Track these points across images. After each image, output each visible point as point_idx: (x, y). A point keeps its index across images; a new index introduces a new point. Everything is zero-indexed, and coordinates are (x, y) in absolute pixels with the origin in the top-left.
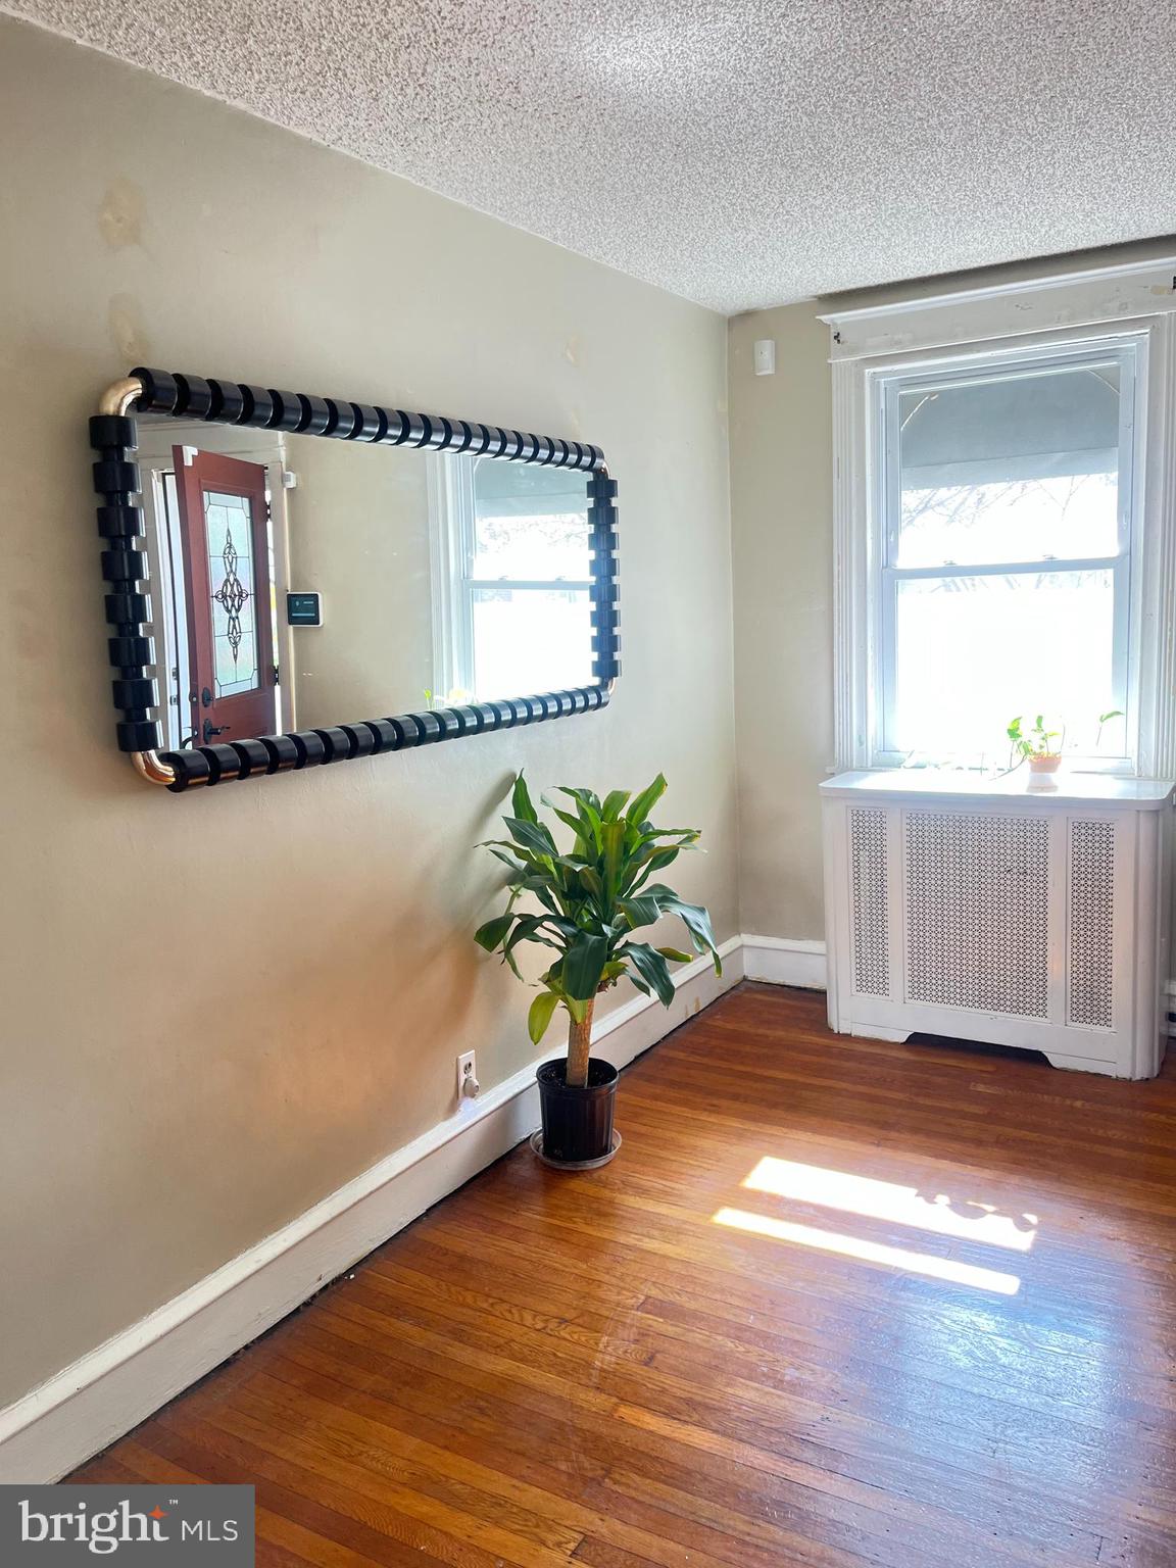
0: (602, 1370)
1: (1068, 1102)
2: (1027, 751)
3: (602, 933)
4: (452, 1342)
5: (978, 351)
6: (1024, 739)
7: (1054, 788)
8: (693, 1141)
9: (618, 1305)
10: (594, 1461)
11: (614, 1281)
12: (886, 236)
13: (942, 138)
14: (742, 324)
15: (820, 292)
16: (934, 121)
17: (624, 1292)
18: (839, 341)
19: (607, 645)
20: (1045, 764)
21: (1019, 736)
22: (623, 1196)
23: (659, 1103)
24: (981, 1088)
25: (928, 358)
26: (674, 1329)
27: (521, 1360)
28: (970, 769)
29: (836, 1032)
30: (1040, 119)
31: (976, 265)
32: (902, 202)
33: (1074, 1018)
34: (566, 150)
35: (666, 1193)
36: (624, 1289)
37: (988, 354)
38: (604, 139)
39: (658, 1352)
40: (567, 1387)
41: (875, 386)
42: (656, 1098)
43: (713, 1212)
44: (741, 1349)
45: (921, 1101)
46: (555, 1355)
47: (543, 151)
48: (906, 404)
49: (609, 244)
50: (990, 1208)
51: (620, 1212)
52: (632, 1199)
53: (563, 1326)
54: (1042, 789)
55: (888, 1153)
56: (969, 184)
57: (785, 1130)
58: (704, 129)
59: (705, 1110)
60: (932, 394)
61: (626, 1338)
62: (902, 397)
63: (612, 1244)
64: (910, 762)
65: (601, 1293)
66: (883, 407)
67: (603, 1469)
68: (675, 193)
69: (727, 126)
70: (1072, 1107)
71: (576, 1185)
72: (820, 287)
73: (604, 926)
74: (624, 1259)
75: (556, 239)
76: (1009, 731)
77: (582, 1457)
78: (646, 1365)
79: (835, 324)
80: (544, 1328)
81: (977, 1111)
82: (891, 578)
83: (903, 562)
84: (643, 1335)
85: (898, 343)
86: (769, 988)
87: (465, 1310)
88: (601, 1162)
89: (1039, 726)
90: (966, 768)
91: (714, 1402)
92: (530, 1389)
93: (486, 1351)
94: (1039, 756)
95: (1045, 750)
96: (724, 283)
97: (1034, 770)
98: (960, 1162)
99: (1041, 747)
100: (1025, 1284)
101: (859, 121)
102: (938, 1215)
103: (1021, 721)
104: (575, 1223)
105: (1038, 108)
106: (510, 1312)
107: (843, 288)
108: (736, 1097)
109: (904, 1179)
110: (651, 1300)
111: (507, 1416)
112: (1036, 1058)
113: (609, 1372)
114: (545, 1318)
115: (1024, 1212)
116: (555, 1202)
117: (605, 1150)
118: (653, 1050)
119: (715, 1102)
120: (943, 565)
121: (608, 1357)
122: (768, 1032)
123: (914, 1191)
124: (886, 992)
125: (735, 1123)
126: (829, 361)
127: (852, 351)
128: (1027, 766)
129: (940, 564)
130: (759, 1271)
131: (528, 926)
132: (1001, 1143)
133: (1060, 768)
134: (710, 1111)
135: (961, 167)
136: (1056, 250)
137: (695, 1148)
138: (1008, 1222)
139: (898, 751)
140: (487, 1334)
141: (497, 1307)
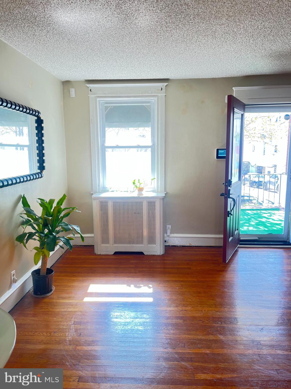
0: (69, 340)
1: (150, 261)
2: (137, 187)
3: (53, 235)
4: (26, 345)
5: (123, 98)
6: (136, 184)
7: (143, 195)
8: (72, 284)
9: (67, 325)
10: (75, 361)
11: (64, 320)
12: (107, 69)
13: (127, 51)
14: (66, 84)
15: (87, 79)
16: (126, 47)
17: (68, 322)
18: (91, 91)
19: (41, 161)
20: (141, 190)
21: (135, 184)
22: (59, 300)
23: (60, 277)
24: (132, 261)
25: (111, 98)
26: (83, 327)
27: (47, 344)
28: (124, 191)
29: (97, 254)
30: (147, 51)
31: (122, 79)
32: (113, 63)
33: (149, 244)
34: (41, 35)
35: (70, 297)
36: (67, 321)
37: (124, 99)
38: (51, 34)
39: (81, 333)
40: (62, 346)
41: (99, 103)
42: (59, 276)
43: (83, 299)
44: (101, 327)
45: (121, 266)
46: (56, 340)
47: (34, 34)
48: (106, 108)
49: (41, 59)
50: (142, 285)
51: (59, 304)
52: (61, 300)
53: (55, 333)
54: (141, 195)
55: (118, 278)
56: (128, 62)
57: (93, 278)
58: (77, 37)
59: (72, 277)
60: (112, 106)
61: (72, 332)
62: (105, 106)
63: (60, 312)
64: (111, 190)
65: (62, 324)
66: (101, 108)
67: (78, 361)
68: (63, 50)
69: (82, 38)
70: (151, 262)
71: (46, 300)
72: (87, 78)
73: (53, 233)
74: (65, 314)
75: (27, 55)
76: (133, 183)
77: (72, 360)
78: (80, 336)
79: (90, 87)
80: (51, 335)
81: (133, 266)
82: (104, 148)
83: (106, 145)
84: (76, 330)
85: (105, 94)
86: (77, 246)
87: (27, 337)
88: (50, 294)
89: (139, 182)
90: (123, 191)
91: (98, 339)
92: (52, 350)
93: (37, 344)
94: (140, 188)
95: (140, 187)
96: (65, 73)
97: (138, 191)
98: (134, 277)
99: (139, 186)
100: (154, 299)
101: (112, 44)
102: (132, 289)
103: (135, 181)
104: (49, 309)
105: (148, 49)
106: (39, 334)
107: (92, 79)
108: (79, 273)
109: (123, 283)
110: (75, 322)
111: (49, 357)
112: (141, 253)
113: (71, 340)
114: (50, 333)
115: (149, 285)
116: (41, 305)
117: (51, 290)
118: (54, 265)
119: (74, 274)
120: (116, 146)
121: (69, 337)
122: (81, 257)
123: (126, 285)
124: (109, 243)
125: (81, 278)
126: (89, 96)
127: (94, 94)
128: (137, 190)
129: (115, 145)
130: (98, 309)
131: (31, 235)
132: (140, 272)
133: (144, 191)
134: (73, 277)
135: (128, 58)
136: (139, 78)
137: (73, 286)
138: (146, 288)
139: (107, 188)
140: (35, 340)
141: (35, 333)
